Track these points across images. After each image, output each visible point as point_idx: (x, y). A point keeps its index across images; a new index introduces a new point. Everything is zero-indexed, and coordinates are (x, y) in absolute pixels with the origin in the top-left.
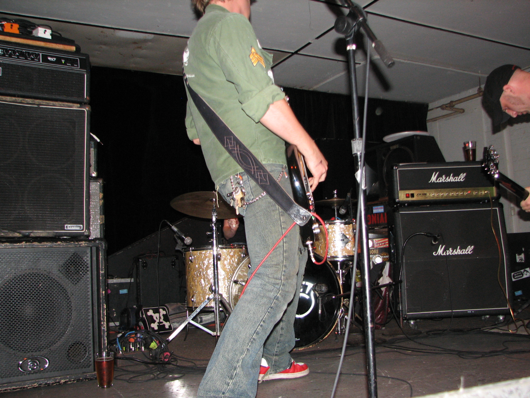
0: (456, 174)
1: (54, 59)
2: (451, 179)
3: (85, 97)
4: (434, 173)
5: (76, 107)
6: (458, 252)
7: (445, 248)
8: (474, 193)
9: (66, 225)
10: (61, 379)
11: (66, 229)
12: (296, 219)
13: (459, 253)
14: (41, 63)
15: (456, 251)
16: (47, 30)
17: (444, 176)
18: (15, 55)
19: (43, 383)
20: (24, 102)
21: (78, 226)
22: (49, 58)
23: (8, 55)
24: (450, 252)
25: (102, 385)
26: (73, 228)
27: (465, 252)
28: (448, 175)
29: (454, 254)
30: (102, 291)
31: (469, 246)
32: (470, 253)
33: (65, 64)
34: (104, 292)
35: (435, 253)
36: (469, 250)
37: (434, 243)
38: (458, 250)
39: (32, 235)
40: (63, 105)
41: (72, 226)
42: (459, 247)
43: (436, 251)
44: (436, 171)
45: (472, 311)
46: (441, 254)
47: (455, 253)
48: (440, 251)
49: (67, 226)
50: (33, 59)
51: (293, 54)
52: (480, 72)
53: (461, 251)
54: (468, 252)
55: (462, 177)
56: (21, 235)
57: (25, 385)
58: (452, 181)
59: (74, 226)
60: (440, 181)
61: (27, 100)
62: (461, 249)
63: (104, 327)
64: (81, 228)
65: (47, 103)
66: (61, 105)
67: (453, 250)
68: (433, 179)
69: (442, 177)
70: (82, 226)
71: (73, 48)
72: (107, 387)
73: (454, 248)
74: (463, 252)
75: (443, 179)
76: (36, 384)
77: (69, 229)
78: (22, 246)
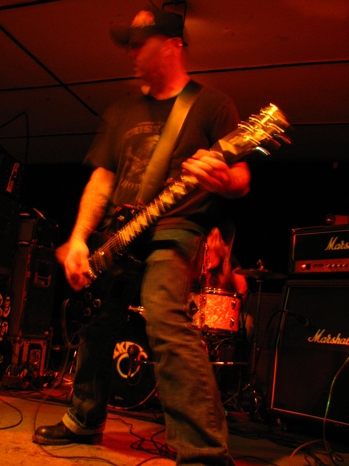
7: (324, 333)
13: (338, 343)
15: (335, 339)
24: (327, 340)
27: (346, 341)
28: (347, 241)
29: (331, 343)
35: (311, 339)
38: (338, 339)
42: (339, 335)
43: (313, 336)
44: (334, 235)
46: (316, 341)
47: (334, 341)
48: (317, 337)
53: (341, 340)
62: (341, 337)
67: (332, 337)
68: (331, 245)
69: (340, 243)
74: (342, 342)
75: (341, 246)
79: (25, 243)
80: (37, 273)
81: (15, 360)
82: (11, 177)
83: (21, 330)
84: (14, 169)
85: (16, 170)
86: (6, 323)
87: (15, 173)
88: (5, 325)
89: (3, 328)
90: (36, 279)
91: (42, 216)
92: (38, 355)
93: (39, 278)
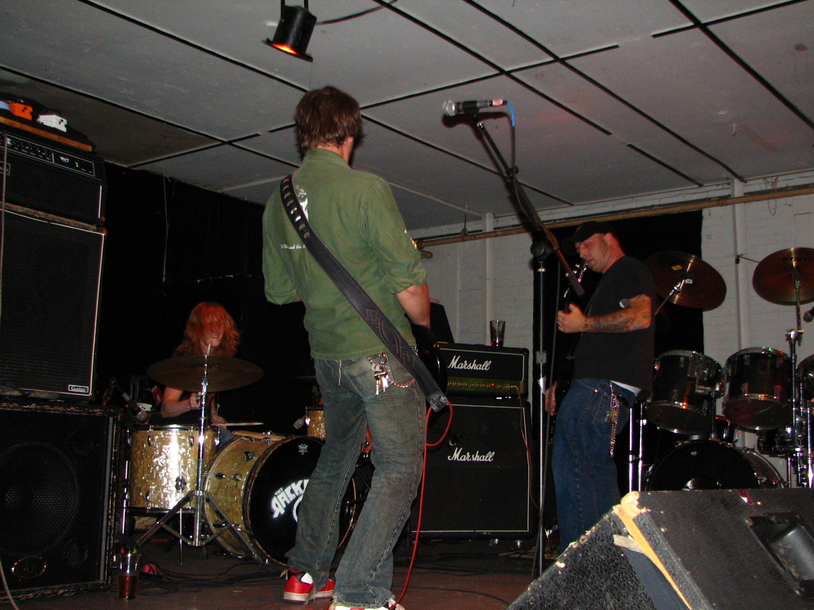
0: (480, 361)
1: (67, 160)
2: (474, 366)
3: (99, 217)
4: (455, 356)
5: (92, 230)
6: (477, 458)
7: (462, 452)
8: (499, 386)
9: (70, 385)
10: (60, 588)
11: (69, 390)
12: (434, 405)
13: (478, 460)
14: (53, 164)
16: (63, 119)
17: (466, 362)
18: (24, 149)
19: (39, 593)
20: (36, 215)
21: (84, 388)
22: (62, 158)
23: (17, 147)
24: (467, 457)
25: (122, 595)
26: (77, 390)
27: (485, 458)
28: (470, 361)
29: (471, 460)
30: (113, 476)
31: (490, 452)
32: (490, 461)
33: (79, 169)
34: (115, 477)
35: (450, 458)
36: (489, 457)
37: (451, 444)
38: (477, 456)
39: (32, 395)
40: (79, 225)
41: (76, 387)
42: (478, 452)
44: (457, 354)
45: (488, 533)
46: (456, 459)
47: (473, 459)
48: (456, 456)
49: (71, 387)
50: (44, 157)
51: (224, 143)
52: (467, 206)
53: (480, 457)
54: (487, 459)
55: (487, 365)
56: (20, 394)
57: (19, 595)
58: (474, 369)
59: (79, 387)
60: (461, 368)
61: (40, 212)
62: (480, 454)
63: (111, 523)
64: (86, 391)
65: (61, 220)
66: (76, 224)
67: (471, 455)
68: (453, 363)
69: (463, 362)
70: (88, 387)
71: (90, 148)
72: (129, 598)
73: (473, 453)
74: (482, 458)
75: (464, 366)
76: (31, 594)
77: (73, 390)
78: (32, 408)
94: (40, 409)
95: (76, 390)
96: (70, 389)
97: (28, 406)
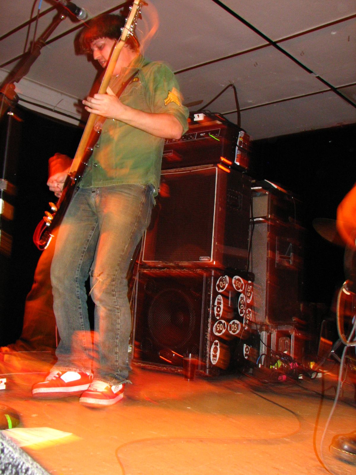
1: (204, 134)
22: (201, 135)
49: (201, 258)
59: (204, 258)
64: (208, 259)
70: (209, 257)
72: (190, 380)
78: (164, 271)
79: (261, 219)
80: (277, 252)
81: (263, 349)
82: (237, 148)
83: (267, 317)
84: (239, 138)
85: (241, 140)
86: (250, 310)
87: (240, 142)
88: (249, 312)
89: (247, 315)
90: (277, 258)
91: (276, 187)
92: (287, 343)
93: (281, 257)
94: (168, 271)
95: (204, 259)
96: (201, 259)
97: (163, 270)
